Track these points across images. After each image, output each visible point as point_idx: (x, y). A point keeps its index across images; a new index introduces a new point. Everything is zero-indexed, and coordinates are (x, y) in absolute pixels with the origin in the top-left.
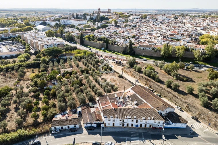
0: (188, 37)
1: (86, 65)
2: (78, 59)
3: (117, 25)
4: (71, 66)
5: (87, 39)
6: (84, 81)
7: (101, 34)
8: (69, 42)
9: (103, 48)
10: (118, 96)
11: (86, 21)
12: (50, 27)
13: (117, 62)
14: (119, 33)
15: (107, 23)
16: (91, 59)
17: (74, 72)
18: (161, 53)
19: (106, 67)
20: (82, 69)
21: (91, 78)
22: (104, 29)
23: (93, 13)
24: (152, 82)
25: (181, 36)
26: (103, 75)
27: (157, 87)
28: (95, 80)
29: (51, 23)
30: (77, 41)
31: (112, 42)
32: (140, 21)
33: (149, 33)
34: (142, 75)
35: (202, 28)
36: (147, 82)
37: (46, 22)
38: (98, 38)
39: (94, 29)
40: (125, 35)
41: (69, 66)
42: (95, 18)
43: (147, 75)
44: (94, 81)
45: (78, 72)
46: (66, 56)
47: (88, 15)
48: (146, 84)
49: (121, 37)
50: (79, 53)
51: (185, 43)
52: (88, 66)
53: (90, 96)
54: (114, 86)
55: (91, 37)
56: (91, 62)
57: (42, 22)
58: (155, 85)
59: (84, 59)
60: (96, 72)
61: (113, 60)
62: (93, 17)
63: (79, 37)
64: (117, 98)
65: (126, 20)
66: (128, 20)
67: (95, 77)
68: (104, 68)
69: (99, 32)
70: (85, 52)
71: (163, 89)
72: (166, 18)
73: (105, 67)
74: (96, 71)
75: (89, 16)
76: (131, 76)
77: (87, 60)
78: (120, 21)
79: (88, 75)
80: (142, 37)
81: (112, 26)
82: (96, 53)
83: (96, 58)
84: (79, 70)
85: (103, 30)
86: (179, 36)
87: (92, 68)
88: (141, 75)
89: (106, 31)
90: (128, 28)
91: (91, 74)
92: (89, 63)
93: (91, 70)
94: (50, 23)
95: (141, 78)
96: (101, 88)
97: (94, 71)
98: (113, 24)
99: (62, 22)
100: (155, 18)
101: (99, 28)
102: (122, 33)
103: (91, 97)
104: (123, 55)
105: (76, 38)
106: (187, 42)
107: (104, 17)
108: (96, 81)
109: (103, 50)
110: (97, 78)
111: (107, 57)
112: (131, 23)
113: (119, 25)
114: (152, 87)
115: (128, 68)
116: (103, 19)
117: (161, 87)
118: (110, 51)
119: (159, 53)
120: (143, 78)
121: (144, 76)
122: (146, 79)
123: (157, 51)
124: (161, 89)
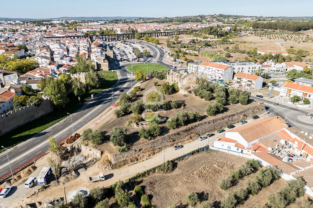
34: (173, 131)
36: (190, 133)
48: (191, 138)
119: (45, 104)
120: (179, 135)
121: (178, 130)
122: (186, 131)
123: (41, 102)
124: (214, 122)
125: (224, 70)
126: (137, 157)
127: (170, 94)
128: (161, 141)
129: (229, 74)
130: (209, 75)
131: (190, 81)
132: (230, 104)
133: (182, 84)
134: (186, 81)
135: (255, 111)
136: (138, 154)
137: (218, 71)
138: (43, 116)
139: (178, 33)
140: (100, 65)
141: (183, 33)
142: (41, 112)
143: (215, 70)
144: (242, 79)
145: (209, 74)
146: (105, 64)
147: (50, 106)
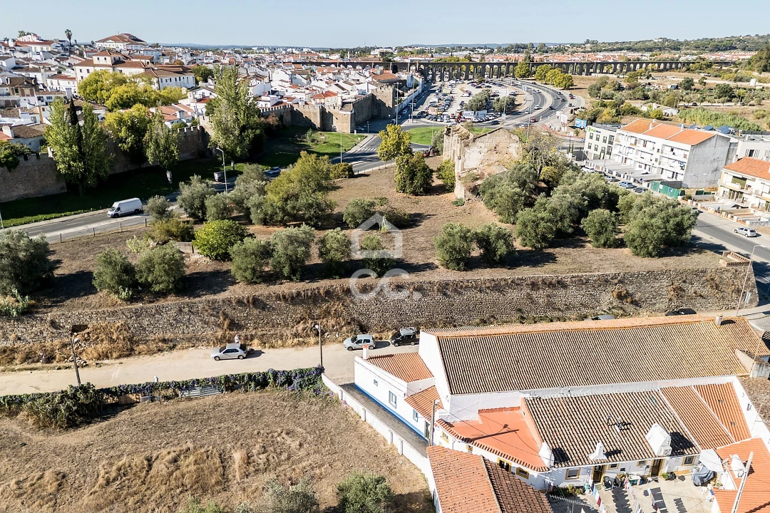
24: (364, 290)
27: (410, 302)
34: (239, 291)
36: (317, 312)
76: (130, 353)
88: (221, 297)
95: (239, 314)
114: (374, 322)
115: (25, 312)
117: (443, 288)
119: (36, 168)
120: (263, 309)
121: (263, 290)
122: (303, 302)
123: (21, 159)
124: (445, 294)
125: (688, 147)
126: (53, 350)
127: (416, 194)
128: (172, 312)
129: (715, 165)
130: (643, 166)
131: (495, 157)
132: (583, 246)
133: (463, 164)
134: (480, 157)
135: (691, 290)
136: (66, 340)
137: (672, 150)
138: (28, 199)
139: (659, 67)
140: (331, 115)
141: (677, 68)
142: (21, 186)
143: (660, 148)
144: (748, 182)
145: (641, 160)
146: (344, 113)
147: (55, 178)
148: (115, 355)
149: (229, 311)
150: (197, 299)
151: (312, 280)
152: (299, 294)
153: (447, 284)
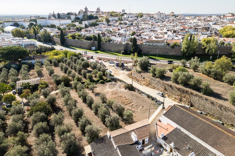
0: (204, 31)
1: (65, 72)
2: (54, 63)
3: (110, 24)
4: (40, 74)
5: (70, 38)
6: (60, 102)
7: (90, 33)
8: (46, 44)
9: (94, 48)
10: (139, 136)
11: (71, 21)
12: (24, 28)
13: (117, 65)
14: (113, 31)
15: (97, 21)
16: (75, 62)
17: (42, 84)
18: (181, 49)
19: (102, 73)
20: (58, 79)
21: (74, 94)
22: (94, 28)
23: (79, 13)
24: (196, 95)
25: (195, 30)
26: (96, 87)
27: (208, 105)
28: (81, 97)
29: (25, 25)
30: (57, 41)
31: (105, 40)
32: (136, 20)
33: (151, 29)
34: (170, 83)
35: (214, 22)
36: (183, 95)
37: (18, 23)
38: (86, 37)
39: (80, 28)
40: (122, 33)
41: (37, 75)
42: (81, 18)
43: (182, 83)
44: (80, 100)
45: (51, 83)
46: (34, 59)
47: (72, 14)
48: (181, 100)
49: (117, 35)
50: (56, 54)
51: (206, 36)
52: (70, 72)
53: (69, 143)
54: (124, 109)
55: (76, 36)
56: (75, 67)
57: (13, 23)
58: (202, 102)
59: (63, 62)
60: (83, 83)
61: (110, 63)
62: (79, 16)
63: (59, 36)
64: (137, 143)
65: (119, 19)
66: (122, 19)
67: (81, 93)
68: (98, 75)
69: (88, 31)
70: (66, 53)
71: (226, 109)
72: (165, 16)
73: (99, 72)
74: (84, 80)
75: (74, 15)
76: (147, 86)
77: (69, 64)
78: (112, 20)
79: (68, 89)
80: (145, 34)
81: (104, 24)
82: (83, 54)
83: (83, 60)
84: (53, 81)
85: (91, 29)
86: (192, 30)
87: (76, 77)
88: (167, 82)
89: (96, 29)
90: (124, 26)
91: (73, 85)
92: (72, 68)
93: (75, 78)
94: (23, 24)
95: (167, 88)
96: (96, 117)
97: (79, 80)
98: (105, 22)
99: (40, 22)
100: (153, 17)
101: (86, 26)
102: (118, 31)
103: (70, 146)
104: (124, 55)
105: (54, 38)
106: (207, 35)
107: (92, 16)
108: (85, 101)
109: (94, 50)
110: (87, 93)
111: (100, 59)
112: (126, 21)
113: (111, 24)
114: (196, 105)
115: (140, 72)
116: (91, 17)
117: (221, 106)
118: (104, 51)
120: (172, 89)
121: (174, 85)
122: (180, 91)
123: (175, 46)
124: (221, 109)
136: (142, 79)
148: (146, 85)
149: (166, 86)
150: (161, 81)
151: (186, 87)
152: (180, 89)
153: (222, 106)
